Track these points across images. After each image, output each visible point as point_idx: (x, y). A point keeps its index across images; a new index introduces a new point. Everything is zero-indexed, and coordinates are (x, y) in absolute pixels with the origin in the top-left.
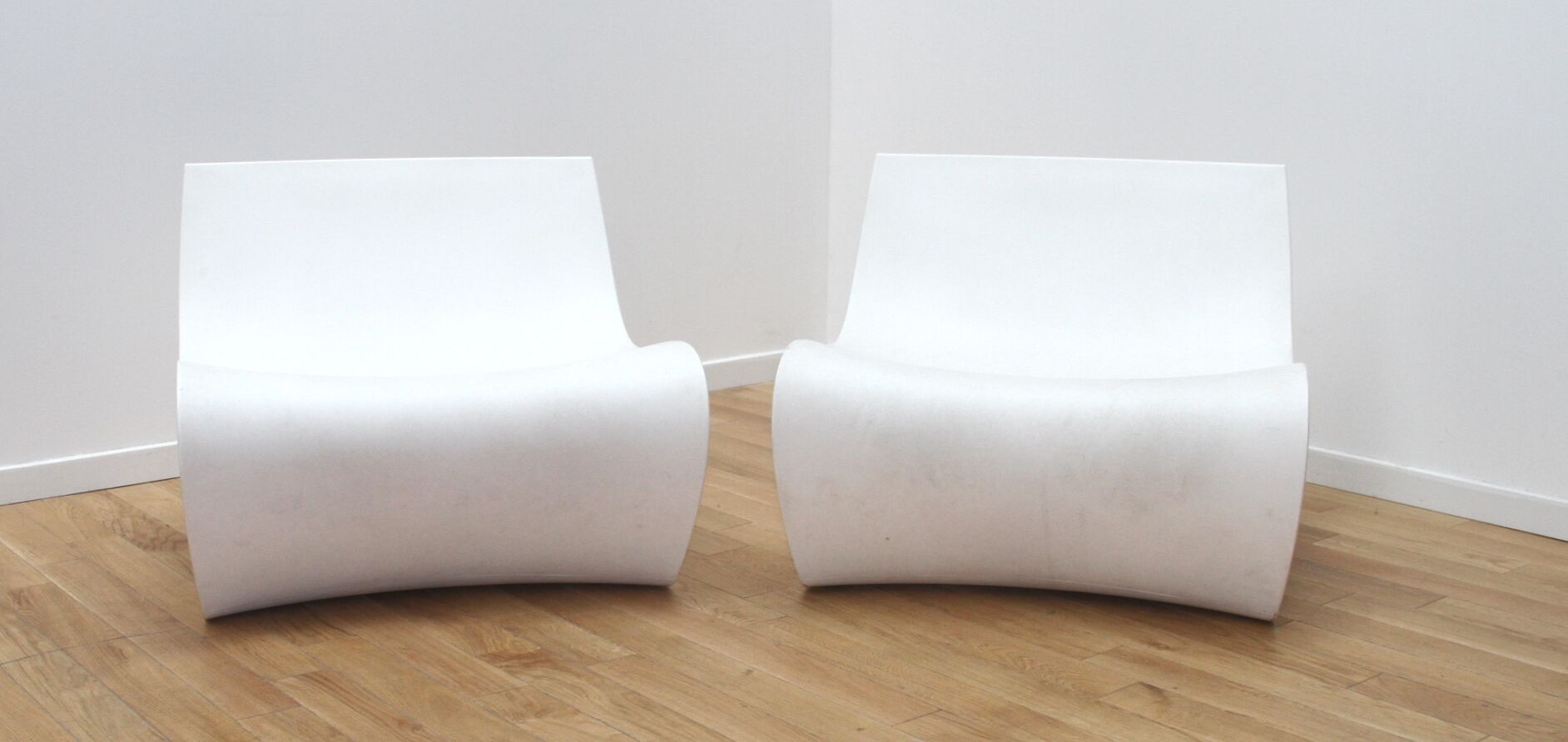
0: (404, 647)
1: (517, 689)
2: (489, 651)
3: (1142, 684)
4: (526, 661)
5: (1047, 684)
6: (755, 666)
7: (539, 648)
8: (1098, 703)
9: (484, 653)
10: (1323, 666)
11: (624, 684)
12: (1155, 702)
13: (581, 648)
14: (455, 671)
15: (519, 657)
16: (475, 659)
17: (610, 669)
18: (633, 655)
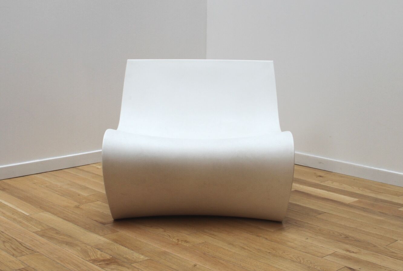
0: (58, 257)
2: (92, 258)
3: (347, 267)
4: (107, 262)
5: (310, 268)
6: (197, 263)
7: (111, 257)
9: (90, 259)
13: (128, 256)
14: (79, 267)
15: (104, 261)
16: (87, 262)
17: (140, 265)
18: (149, 259)
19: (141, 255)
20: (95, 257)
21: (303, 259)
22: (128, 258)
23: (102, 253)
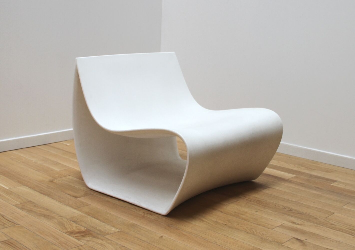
0: (37, 229)
1: (81, 246)
2: (68, 230)
3: (295, 238)
4: (82, 234)
5: (263, 239)
6: (163, 235)
7: (86, 229)
8: (283, 246)
9: (66, 231)
10: (350, 230)
11: (119, 243)
12: (301, 245)
13: (100, 228)
14: (58, 239)
15: (79, 232)
16: (64, 234)
17: (113, 237)
18: (120, 231)
19: (112, 227)
20: (71, 229)
21: (256, 231)
22: (100, 230)
23: (77, 225)
